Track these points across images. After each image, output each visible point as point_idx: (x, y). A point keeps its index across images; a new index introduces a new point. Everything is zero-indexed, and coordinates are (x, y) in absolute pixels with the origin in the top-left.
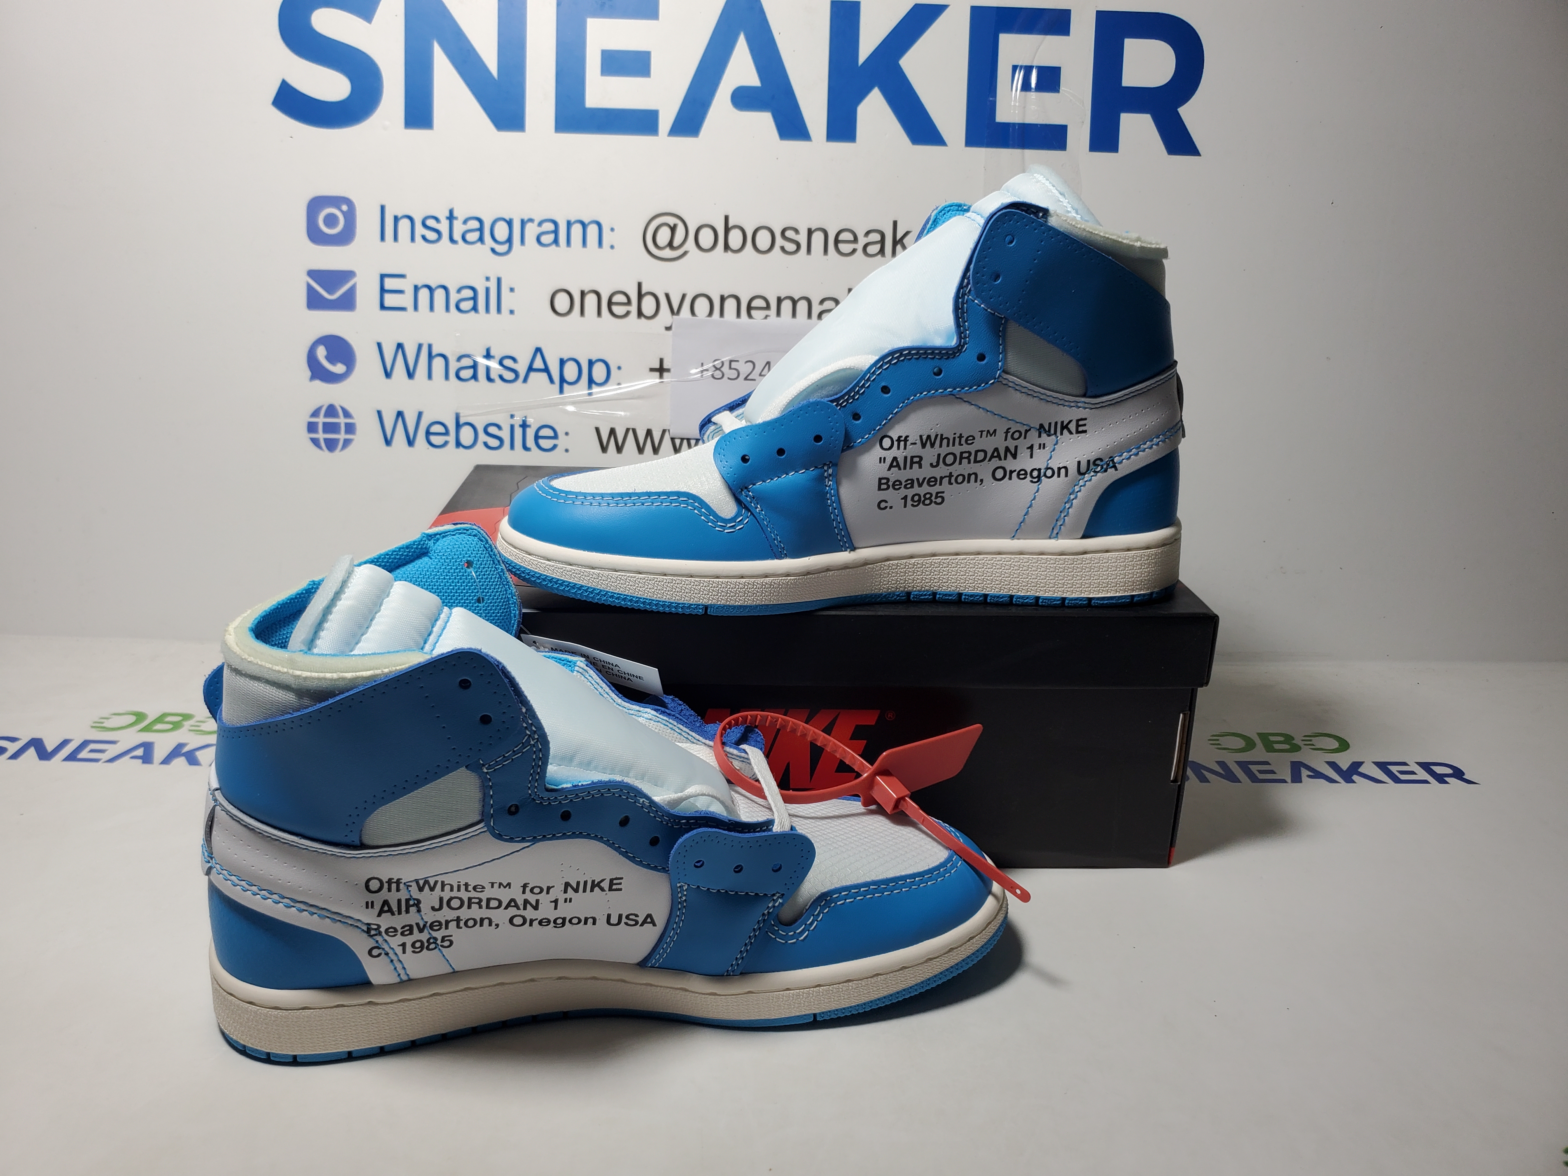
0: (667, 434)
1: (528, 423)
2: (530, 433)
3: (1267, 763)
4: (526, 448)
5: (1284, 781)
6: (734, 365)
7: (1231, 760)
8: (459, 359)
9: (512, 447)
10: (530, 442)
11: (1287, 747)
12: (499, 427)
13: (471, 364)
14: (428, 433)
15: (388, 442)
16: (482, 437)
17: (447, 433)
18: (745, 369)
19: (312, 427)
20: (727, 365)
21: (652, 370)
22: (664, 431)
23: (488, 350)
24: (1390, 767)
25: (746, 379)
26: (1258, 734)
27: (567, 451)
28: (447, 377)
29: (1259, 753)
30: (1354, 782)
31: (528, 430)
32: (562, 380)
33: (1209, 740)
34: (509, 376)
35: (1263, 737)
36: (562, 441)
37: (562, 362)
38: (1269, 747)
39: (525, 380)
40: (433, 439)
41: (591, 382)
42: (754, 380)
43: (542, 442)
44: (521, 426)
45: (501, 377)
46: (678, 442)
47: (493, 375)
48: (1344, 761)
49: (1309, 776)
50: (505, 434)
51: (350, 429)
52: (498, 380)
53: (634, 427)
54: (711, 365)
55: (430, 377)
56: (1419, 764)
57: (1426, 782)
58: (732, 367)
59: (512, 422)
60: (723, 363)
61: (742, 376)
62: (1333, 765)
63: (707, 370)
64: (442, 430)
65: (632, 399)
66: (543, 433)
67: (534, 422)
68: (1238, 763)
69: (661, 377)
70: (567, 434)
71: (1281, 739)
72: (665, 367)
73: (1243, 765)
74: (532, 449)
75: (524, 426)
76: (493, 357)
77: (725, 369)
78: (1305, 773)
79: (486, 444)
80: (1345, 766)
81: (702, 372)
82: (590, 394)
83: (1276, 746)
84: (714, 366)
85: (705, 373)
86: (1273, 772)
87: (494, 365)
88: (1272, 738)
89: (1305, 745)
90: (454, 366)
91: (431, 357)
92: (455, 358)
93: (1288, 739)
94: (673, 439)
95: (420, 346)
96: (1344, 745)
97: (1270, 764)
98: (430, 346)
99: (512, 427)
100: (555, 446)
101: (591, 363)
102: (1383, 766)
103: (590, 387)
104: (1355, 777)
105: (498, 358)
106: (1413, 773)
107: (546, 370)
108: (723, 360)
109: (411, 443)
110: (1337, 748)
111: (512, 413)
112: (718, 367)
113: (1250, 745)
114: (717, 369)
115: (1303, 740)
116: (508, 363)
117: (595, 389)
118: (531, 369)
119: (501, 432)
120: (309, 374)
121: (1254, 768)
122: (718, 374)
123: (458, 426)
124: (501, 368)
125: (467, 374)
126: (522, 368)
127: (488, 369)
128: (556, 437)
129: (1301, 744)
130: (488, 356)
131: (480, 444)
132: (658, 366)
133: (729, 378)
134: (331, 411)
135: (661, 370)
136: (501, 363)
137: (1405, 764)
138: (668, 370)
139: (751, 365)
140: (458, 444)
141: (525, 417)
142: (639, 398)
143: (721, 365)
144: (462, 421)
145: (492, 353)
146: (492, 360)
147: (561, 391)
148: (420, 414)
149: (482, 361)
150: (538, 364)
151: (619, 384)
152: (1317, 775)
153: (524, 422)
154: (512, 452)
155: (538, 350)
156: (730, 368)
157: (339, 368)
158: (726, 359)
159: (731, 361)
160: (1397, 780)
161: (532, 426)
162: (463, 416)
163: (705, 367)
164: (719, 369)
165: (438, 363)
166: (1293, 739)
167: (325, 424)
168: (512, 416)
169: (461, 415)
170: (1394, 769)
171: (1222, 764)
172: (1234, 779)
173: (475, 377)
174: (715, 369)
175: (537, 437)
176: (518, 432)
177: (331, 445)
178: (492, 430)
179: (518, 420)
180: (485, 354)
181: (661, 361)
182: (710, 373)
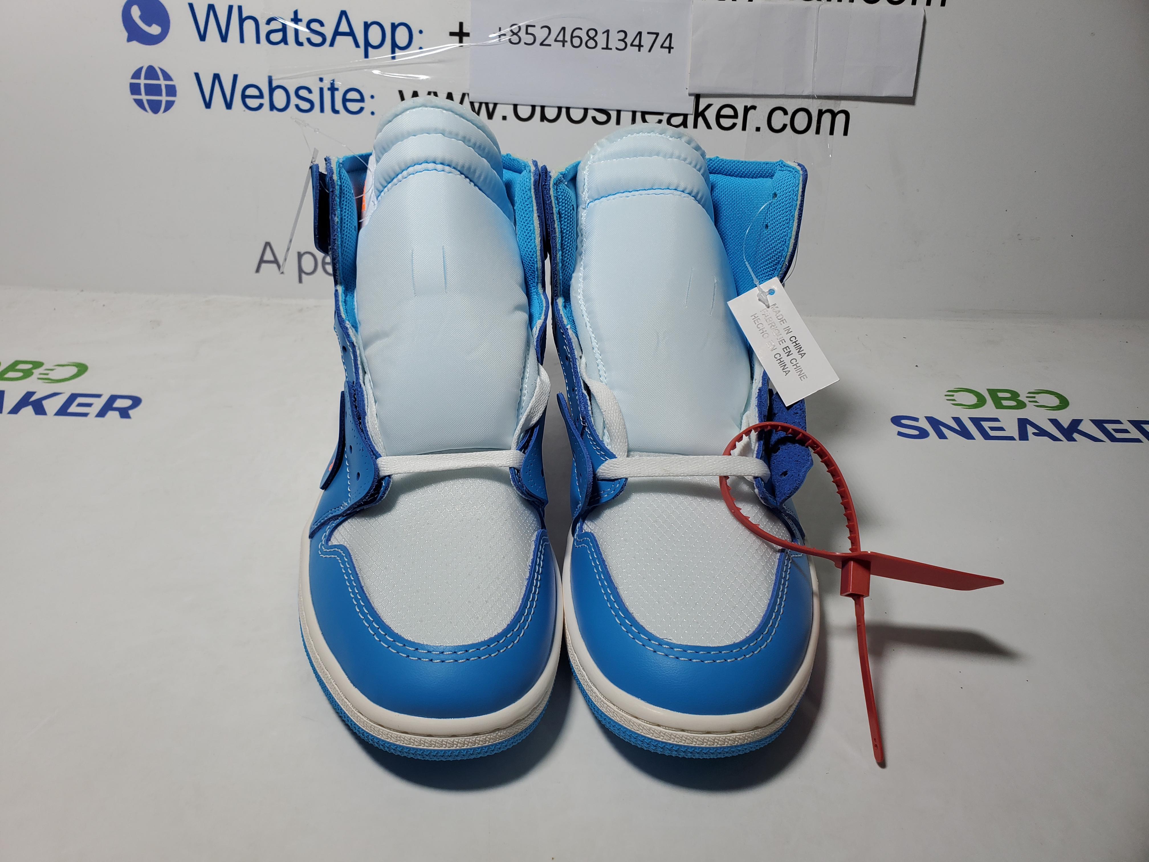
0: (466, 97)
1: (336, 86)
2: (339, 96)
3: (996, 420)
4: (335, 112)
5: (1012, 438)
6: (530, 30)
7: (965, 416)
8: (269, 22)
9: (322, 110)
10: (339, 106)
11: (1013, 403)
12: (310, 91)
13: (280, 27)
14: (244, 97)
15: (208, 105)
16: (294, 100)
17: (261, 96)
18: (541, 34)
19: (135, 89)
20: (523, 30)
21: (452, 34)
22: (464, 95)
23: (296, 13)
24: (1106, 425)
25: (542, 44)
26: (988, 390)
27: (373, 113)
28: (258, 41)
29: (988, 410)
30: (1074, 440)
31: (336, 93)
32: (367, 44)
33: (946, 395)
34: (317, 39)
35: (993, 393)
36: (368, 105)
37: (367, 26)
38: (998, 405)
39: (332, 44)
40: (249, 101)
41: (394, 46)
42: (550, 45)
43: (349, 105)
44: (329, 89)
45: (309, 40)
46: (477, 106)
47: (302, 39)
48: (1065, 418)
49: (1034, 434)
50: (315, 97)
51: (172, 91)
52: (306, 43)
53: (435, 91)
54: (509, 29)
55: (242, 40)
56: (1131, 422)
57: (1138, 441)
58: (529, 32)
59: (321, 85)
60: (520, 28)
61: (539, 41)
62: (1055, 422)
63: (505, 35)
64: (256, 92)
65: (433, 63)
66: (350, 96)
67: (342, 86)
68: (971, 419)
69: (461, 41)
70: (372, 97)
71: (1008, 395)
72: (465, 30)
73: (976, 422)
74: (341, 112)
75: (333, 89)
76: (301, 20)
77: (522, 34)
78: (1030, 430)
79: (297, 107)
80: (1066, 424)
81: (500, 36)
82: (393, 58)
83: (1005, 403)
84: (511, 31)
85: (502, 37)
86: (1001, 429)
87: (302, 28)
88: (1000, 395)
89: (1030, 401)
90: (264, 29)
91: (242, 21)
92: (265, 21)
93: (1014, 395)
94: (472, 104)
95: (231, 8)
96: (1064, 403)
97: (999, 421)
98: (240, 8)
99: (321, 90)
100: (362, 109)
101: (394, 27)
102: (1099, 424)
103: (393, 52)
104: (1075, 435)
105: (305, 22)
106: (1126, 431)
107: (351, 33)
108: (520, 24)
109: (229, 106)
110: (1058, 406)
111: (321, 76)
112: (515, 31)
113: (981, 401)
114: (514, 34)
115: (1027, 397)
116: (315, 26)
117: (398, 53)
118: (337, 33)
119: (311, 95)
120: (126, 34)
121: (986, 425)
122: (515, 39)
123: (272, 90)
124: (307, 30)
125: (276, 37)
126: (329, 31)
127: (296, 31)
128: (362, 100)
129: (1026, 400)
130: (296, 20)
131: (292, 106)
132: (457, 30)
133: (526, 44)
134: (151, 73)
135: (461, 34)
136: (308, 26)
137: (1118, 422)
138: (468, 35)
139: (547, 30)
140: (272, 107)
141: (333, 80)
142: (440, 61)
143: (518, 30)
144: (274, 84)
145: (299, 17)
146: (299, 23)
147: (366, 56)
148: (235, 77)
149: (291, 25)
150: (344, 27)
151: (421, 48)
152: (1042, 432)
153: (332, 84)
154: (322, 114)
155: (343, 13)
156: (527, 33)
157: (155, 30)
158: (523, 24)
159: (527, 26)
160: (1113, 439)
161: (340, 89)
162: (276, 79)
163: (502, 32)
164: (516, 34)
165: (249, 25)
166: (1019, 396)
167: (146, 85)
168: (321, 80)
169: (273, 78)
170: (1109, 427)
171: (957, 420)
172: (967, 435)
173: (284, 40)
174: (512, 34)
175: (345, 100)
176: (327, 95)
177: (155, 107)
178: (303, 93)
179: (326, 85)
180: (292, 17)
181: (461, 25)
182: (507, 38)
